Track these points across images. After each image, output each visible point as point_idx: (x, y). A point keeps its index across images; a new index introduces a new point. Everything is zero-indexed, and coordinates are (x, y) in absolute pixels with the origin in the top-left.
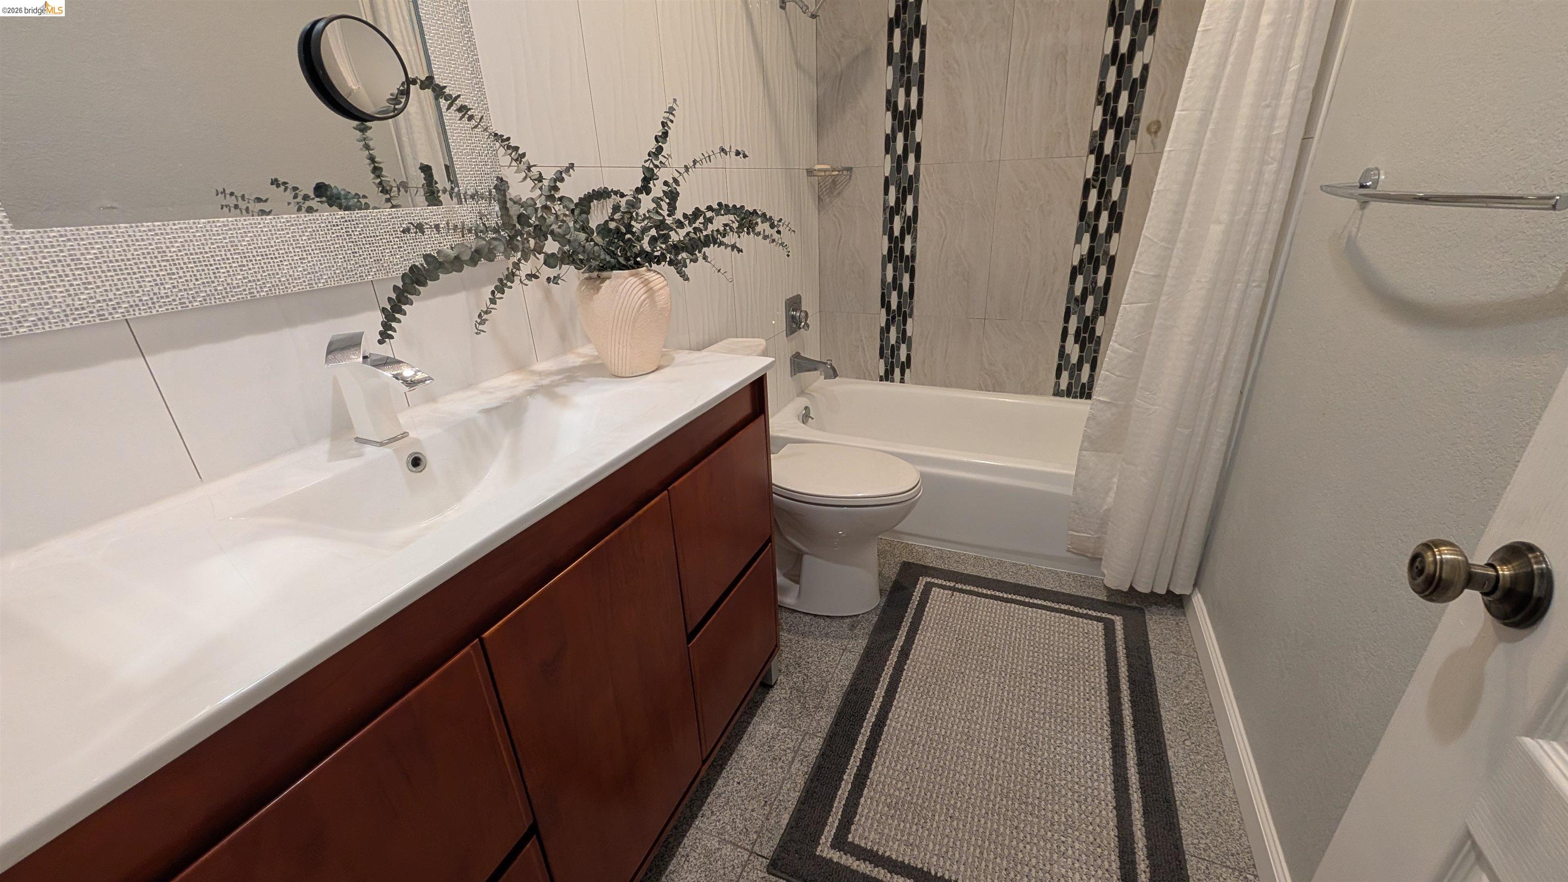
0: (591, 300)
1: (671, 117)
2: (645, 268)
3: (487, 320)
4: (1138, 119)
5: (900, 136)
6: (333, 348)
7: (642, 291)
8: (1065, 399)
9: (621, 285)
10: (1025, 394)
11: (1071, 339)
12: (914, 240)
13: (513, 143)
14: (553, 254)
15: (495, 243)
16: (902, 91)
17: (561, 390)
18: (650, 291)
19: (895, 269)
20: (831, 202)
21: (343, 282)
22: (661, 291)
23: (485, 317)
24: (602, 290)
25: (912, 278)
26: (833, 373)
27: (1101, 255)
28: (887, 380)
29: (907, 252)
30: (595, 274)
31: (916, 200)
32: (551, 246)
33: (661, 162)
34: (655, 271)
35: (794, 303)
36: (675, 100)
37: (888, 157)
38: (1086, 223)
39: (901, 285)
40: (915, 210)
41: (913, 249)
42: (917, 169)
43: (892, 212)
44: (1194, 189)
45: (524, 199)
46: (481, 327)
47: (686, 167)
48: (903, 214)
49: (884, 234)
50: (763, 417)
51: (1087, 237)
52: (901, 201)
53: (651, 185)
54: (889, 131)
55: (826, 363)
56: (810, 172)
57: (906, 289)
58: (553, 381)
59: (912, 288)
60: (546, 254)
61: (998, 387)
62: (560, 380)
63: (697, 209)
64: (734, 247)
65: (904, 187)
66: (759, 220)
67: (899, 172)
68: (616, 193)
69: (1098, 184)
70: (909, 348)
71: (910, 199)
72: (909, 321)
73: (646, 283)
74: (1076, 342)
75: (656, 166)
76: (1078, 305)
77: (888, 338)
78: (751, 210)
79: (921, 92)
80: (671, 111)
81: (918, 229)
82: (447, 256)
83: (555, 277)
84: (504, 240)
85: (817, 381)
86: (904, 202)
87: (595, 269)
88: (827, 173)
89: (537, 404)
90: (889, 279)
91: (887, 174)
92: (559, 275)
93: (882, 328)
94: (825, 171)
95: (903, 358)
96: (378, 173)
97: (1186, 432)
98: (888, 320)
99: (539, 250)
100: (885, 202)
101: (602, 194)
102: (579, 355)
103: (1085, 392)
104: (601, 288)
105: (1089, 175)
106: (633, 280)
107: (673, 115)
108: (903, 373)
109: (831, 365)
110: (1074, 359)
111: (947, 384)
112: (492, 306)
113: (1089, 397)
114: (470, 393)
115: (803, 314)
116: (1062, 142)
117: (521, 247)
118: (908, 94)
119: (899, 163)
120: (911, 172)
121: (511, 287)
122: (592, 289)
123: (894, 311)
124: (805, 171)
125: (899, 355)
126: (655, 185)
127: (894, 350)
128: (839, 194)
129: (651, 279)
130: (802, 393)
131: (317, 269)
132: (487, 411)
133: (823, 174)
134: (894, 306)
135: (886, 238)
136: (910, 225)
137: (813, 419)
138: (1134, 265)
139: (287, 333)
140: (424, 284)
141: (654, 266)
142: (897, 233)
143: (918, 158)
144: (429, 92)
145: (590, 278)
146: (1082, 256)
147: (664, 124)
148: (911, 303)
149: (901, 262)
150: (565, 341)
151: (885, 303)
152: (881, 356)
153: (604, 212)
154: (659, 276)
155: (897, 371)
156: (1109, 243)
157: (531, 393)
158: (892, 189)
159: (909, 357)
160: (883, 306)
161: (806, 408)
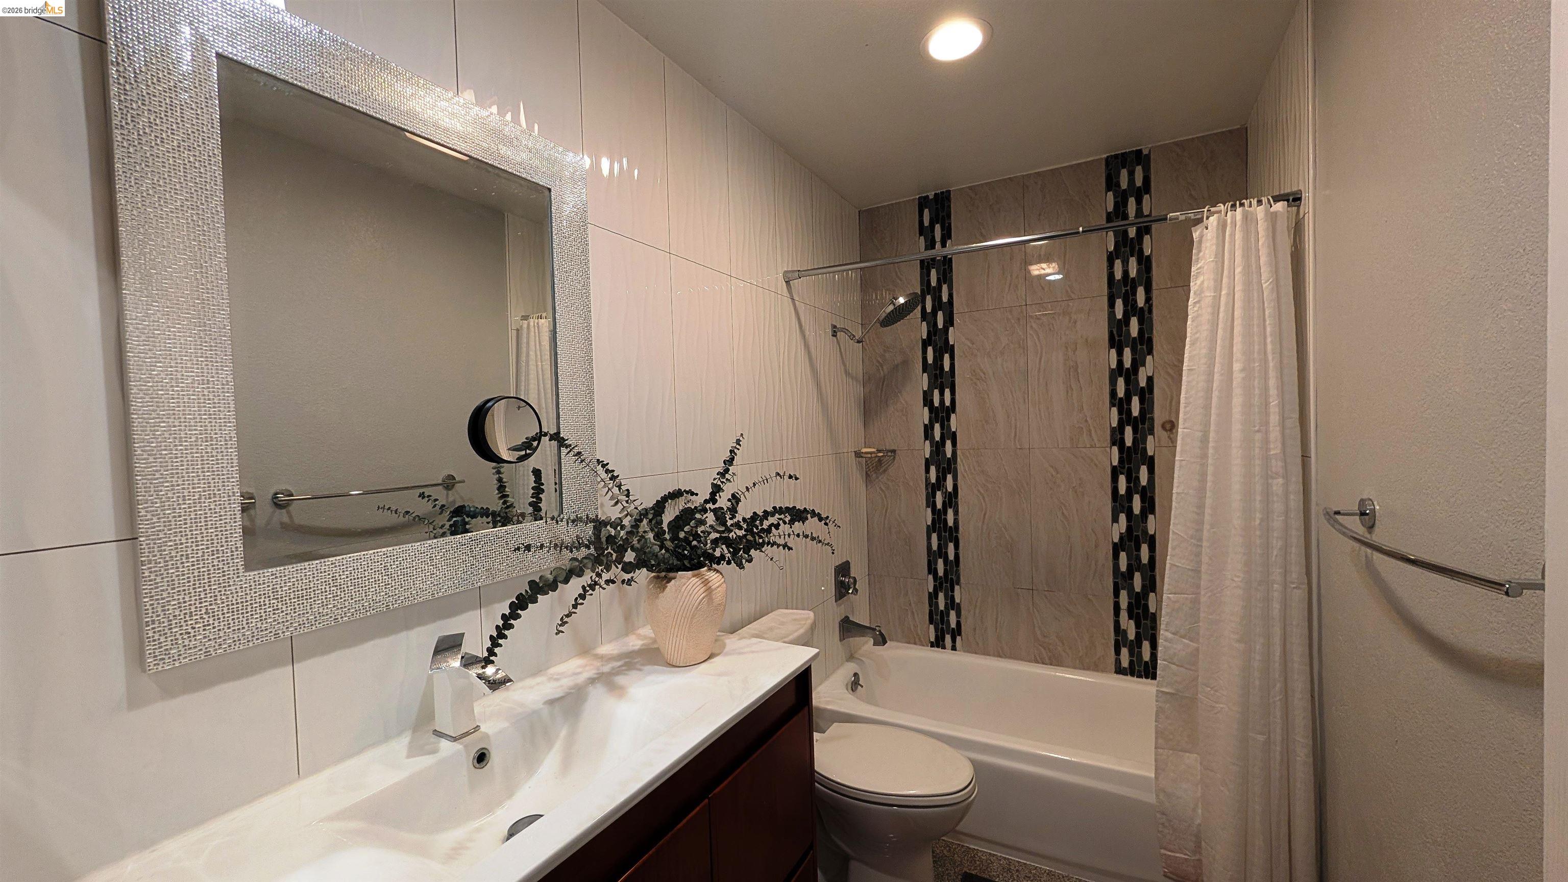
0: (657, 597)
1: (738, 446)
2: (706, 568)
3: (566, 622)
4: (1152, 419)
5: (937, 426)
6: (439, 649)
7: (702, 590)
8: (1129, 677)
9: (685, 584)
10: (1084, 669)
11: (1124, 615)
12: (956, 513)
13: (610, 467)
14: (631, 562)
15: (585, 561)
16: (936, 393)
17: (621, 680)
18: (709, 591)
19: (939, 538)
20: (877, 478)
21: (458, 590)
22: (718, 589)
23: (566, 619)
24: (667, 590)
25: (957, 547)
26: (882, 640)
27: (1140, 533)
28: (938, 647)
29: (951, 523)
30: (663, 574)
31: (955, 479)
32: (630, 556)
33: (727, 479)
34: (715, 570)
35: (843, 569)
36: (742, 435)
37: (928, 442)
38: (1120, 504)
39: (946, 553)
40: (955, 487)
41: (956, 521)
42: (954, 453)
43: (932, 489)
44: (1208, 494)
45: (613, 520)
46: (561, 629)
47: (747, 488)
48: (944, 490)
49: (928, 506)
50: (806, 708)
51: (1123, 517)
52: (941, 479)
53: (717, 497)
54: (927, 422)
55: (874, 629)
56: (858, 454)
57: (951, 557)
58: (613, 668)
59: (957, 556)
60: (625, 563)
61: (1055, 661)
62: (619, 667)
63: (755, 513)
64: (785, 546)
65: (944, 468)
66: (809, 516)
67: (938, 455)
68: (687, 492)
69: (1125, 471)
70: (958, 615)
71: (949, 477)
72: (957, 588)
73: (706, 582)
74: (1130, 618)
75: (722, 482)
76: (1126, 581)
77: (937, 604)
78: (802, 508)
79: (953, 393)
80: (738, 442)
81: (959, 503)
82: (547, 580)
83: (628, 579)
84: (592, 558)
85: (866, 644)
86: (945, 480)
87: (663, 571)
88: (873, 455)
89: (597, 693)
90: (935, 547)
91: (927, 456)
92: (632, 577)
93: (930, 593)
94: (871, 453)
95: (953, 625)
96: (502, 490)
97: (1261, 738)
98: (935, 586)
99: (619, 560)
100: (927, 479)
101: (676, 495)
102: (639, 637)
103: (1148, 671)
104: (666, 587)
105: (1115, 463)
106: (694, 580)
107: (740, 445)
108: (954, 640)
109: (880, 631)
110: (1131, 636)
111: (1000, 654)
112: (574, 610)
113: (1154, 677)
114: (539, 679)
115: (851, 580)
116: (1085, 435)
117: (605, 562)
118: (942, 394)
119: (938, 448)
120: (949, 455)
121: (591, 595)
122: (659, 587)
123: (941, 577)
124: (853, 454)
125: (948, 621)
126: (720, 497)
127: (944, 615)
128: (885, 471)
129: (710, 579)
130: (851, 657)
131: (441, 581)
132: (551, 702)
133: (869, 456)
134: (941, 573)
135: (929, 510)
136: (952, 499)
137: (862, 687)
138: (1168, 557)
139: (403, 634)
140: (524, 608)
141: (715, 566)
142: (939, 505)
143: (954, 444)
144: (554, 443)
145: (657, 577)
146: (1121, 534)
147: (731, 451)
148: (957, 571)
149: (945, 532)
150: (629, 626)
151: (932, 570)
152: (931, 622)
153: (676, 508)
154: (718, 574)
155: (948, 638)
156: (1146, 522)
157: (592, 681)
158: (933, 469)
159: (959, 624)
160: (929, 573)
161: (856, 675)
